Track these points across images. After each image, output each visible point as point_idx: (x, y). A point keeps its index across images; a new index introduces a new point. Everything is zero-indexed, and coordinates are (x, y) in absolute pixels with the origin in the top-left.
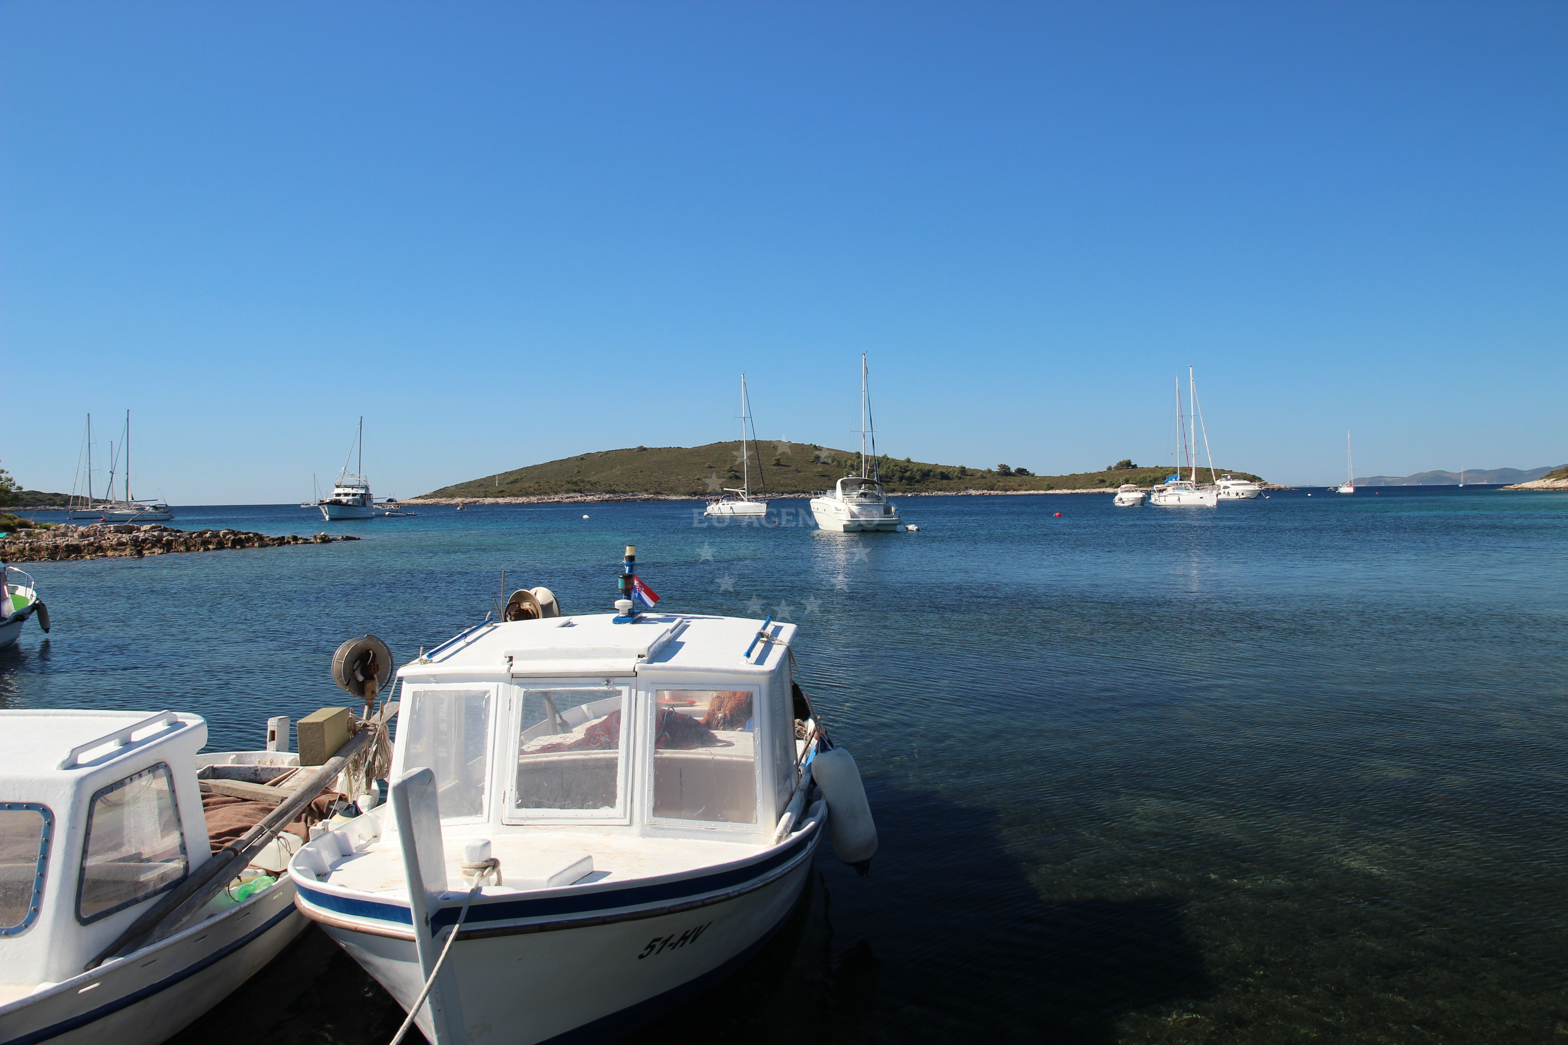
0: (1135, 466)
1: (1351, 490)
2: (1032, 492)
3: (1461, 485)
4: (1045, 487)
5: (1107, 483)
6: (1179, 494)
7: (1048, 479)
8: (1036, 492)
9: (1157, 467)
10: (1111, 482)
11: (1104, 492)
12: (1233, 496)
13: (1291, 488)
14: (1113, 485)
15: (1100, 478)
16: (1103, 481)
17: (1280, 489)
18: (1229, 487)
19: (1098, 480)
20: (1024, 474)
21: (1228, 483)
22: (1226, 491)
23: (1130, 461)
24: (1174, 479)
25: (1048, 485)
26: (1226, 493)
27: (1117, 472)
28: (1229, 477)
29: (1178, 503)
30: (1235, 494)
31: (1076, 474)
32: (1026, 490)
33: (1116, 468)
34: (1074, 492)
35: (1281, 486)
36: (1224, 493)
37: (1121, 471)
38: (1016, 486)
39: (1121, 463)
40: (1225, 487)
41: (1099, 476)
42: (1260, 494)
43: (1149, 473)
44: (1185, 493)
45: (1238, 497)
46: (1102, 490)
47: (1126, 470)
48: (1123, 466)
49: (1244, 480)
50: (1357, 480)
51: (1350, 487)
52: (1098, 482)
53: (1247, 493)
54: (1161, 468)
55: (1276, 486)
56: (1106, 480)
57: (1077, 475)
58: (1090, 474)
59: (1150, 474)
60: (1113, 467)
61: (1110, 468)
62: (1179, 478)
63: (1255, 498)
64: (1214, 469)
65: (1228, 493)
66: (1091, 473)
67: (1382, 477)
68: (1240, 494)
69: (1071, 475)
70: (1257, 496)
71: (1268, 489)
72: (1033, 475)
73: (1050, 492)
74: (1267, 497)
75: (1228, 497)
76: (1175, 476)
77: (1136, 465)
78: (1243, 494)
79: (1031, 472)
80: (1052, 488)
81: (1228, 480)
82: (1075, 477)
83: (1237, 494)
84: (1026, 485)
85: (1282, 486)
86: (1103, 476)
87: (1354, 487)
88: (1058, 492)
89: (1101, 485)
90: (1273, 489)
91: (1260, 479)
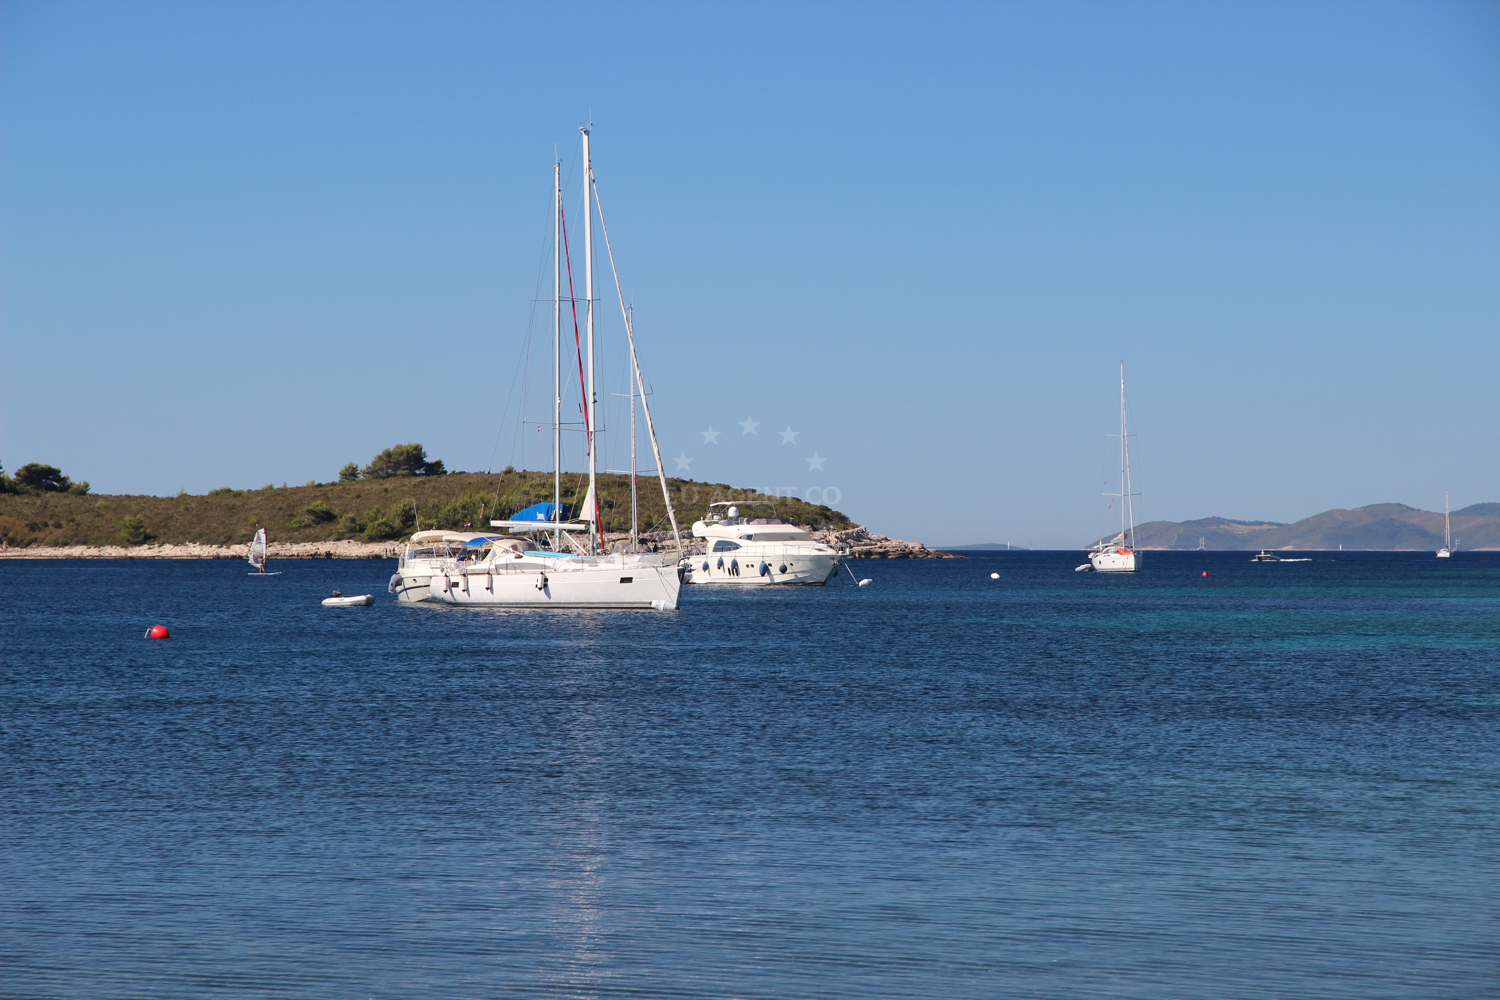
0: (436, 469)
1: (1127, 562)
2: (77, 551)
3: (1444, 554)
4: (123, 534)
5: (342, 524)
6: (545, 567)
7: (134, 507)
8: (91, 552)
9: (509, 471)
10: (353, 520)
11: (328, 555)
12: (750, 578)
13: (940, 553)
14: (362, 529)
15: (319, 505)
16: (327, 517)
17: (905, 555)
18: (737, 547)
19: (310, 512)
20: (52, 488)
21: (732, 533)
22: (728, 557)
23: (418, 449)
24: (541, 516)
25: (137, 528)
26: (728, 564)
27: (375, 486)
28: (732, 512)
29: (540, 597)
30: (757, 571)
31: (235, 488)
32: (55, 544)
33: (374, 473)
34: (224, 552)
35: (911, 545)
36: (721, 564)
37: (388, 485)
38: (19, 526)
39: (388, 454)
40: (723, 546)
41: (315, 498)
42: (835, 572)
43: (482, 494)
44: (564, 562)
45: (766, 579)
46: (323, 548)
47: (406, 481)
48: (397, 465)
49: (784, 521)
50: (1145, 530)
51: (1126, 552)
52: (308, 519)
53: (798, 567)
54: (524, 476)
55: (894, 543)
56: (336, 512)
57: (238, 494)
58: (283, 492)
59: (487, 497)
60: (362, 467)
61: (351, 473)
62: (557, 511)
63: (823, 584)
64: (671, 483)
65: (735, 564)
66: (284, 489)
67: (1219, 521)
68: (775, 570)
69: (217, 493)
70: (829, 577)
71: (869, 553)
72: (82, 491)
73: (143, 551)
74: (865, 582)
75: (734, 579)
76: (544, 505)
77: (439, 464)
78: (784, 570)
79: (76, 479)
80: (148, 539)
81: (731, 522)
82: (232, 501)
83: (765, 570)
84: (58, 526)
85: (914, 545)
86: (327, 498)
87: (1138, 555)
88: (169, 551)
89: (318, 530)
90: (884, 555)
91: (842, 520)
